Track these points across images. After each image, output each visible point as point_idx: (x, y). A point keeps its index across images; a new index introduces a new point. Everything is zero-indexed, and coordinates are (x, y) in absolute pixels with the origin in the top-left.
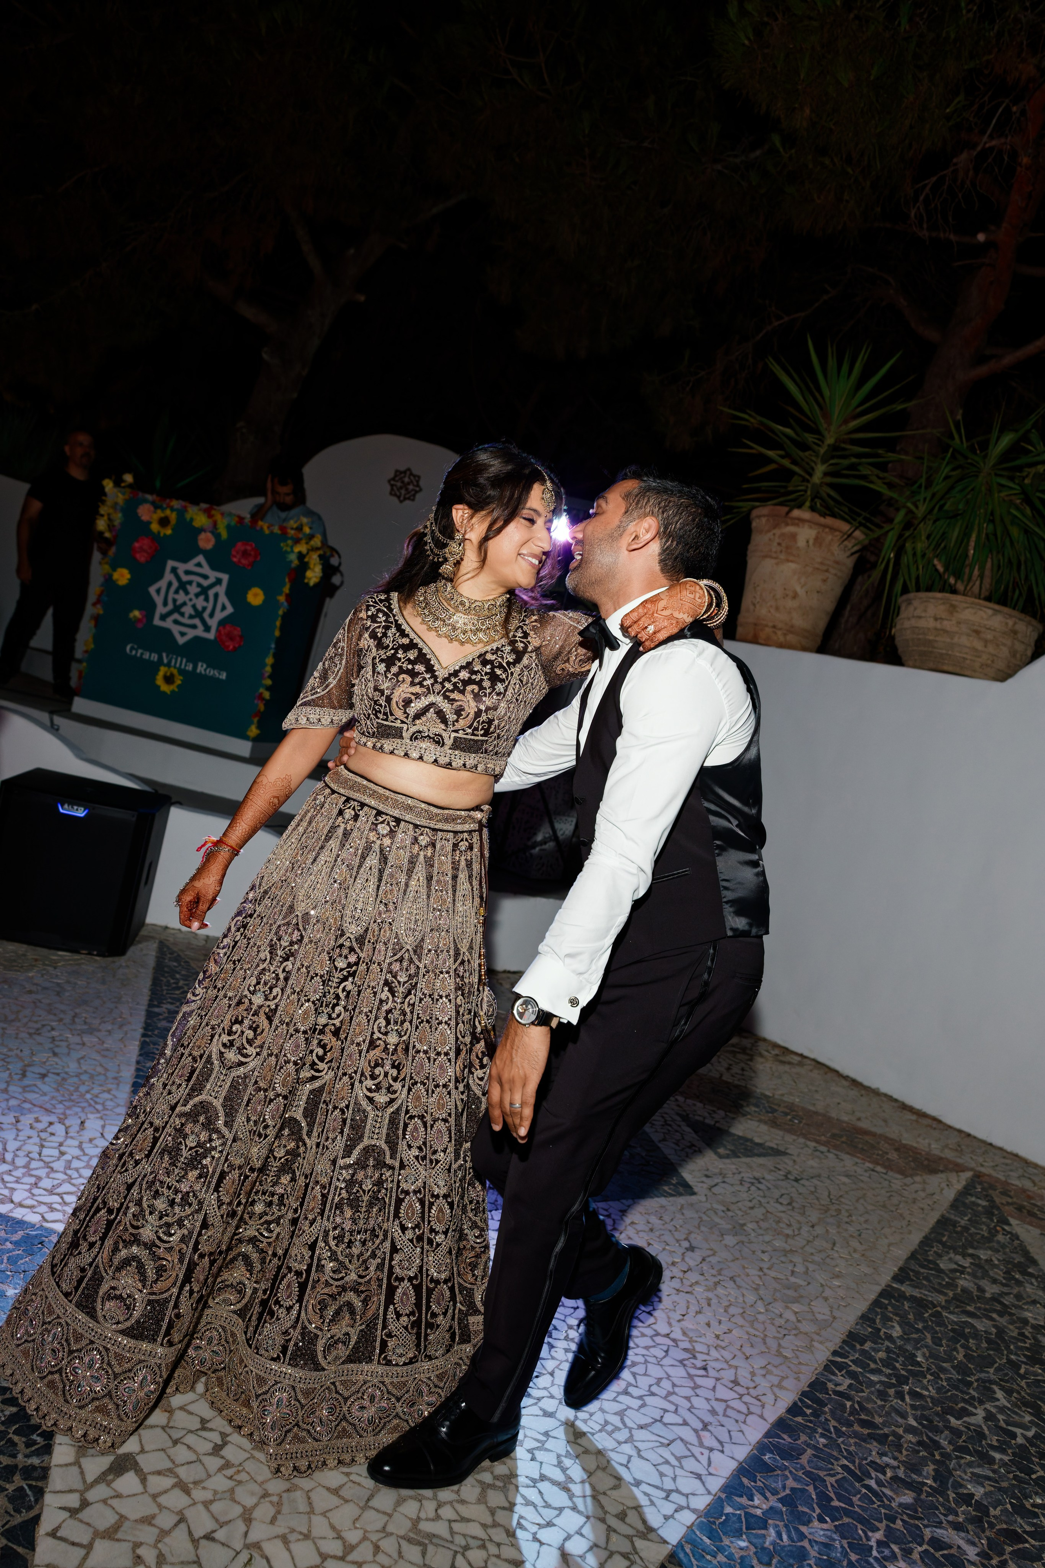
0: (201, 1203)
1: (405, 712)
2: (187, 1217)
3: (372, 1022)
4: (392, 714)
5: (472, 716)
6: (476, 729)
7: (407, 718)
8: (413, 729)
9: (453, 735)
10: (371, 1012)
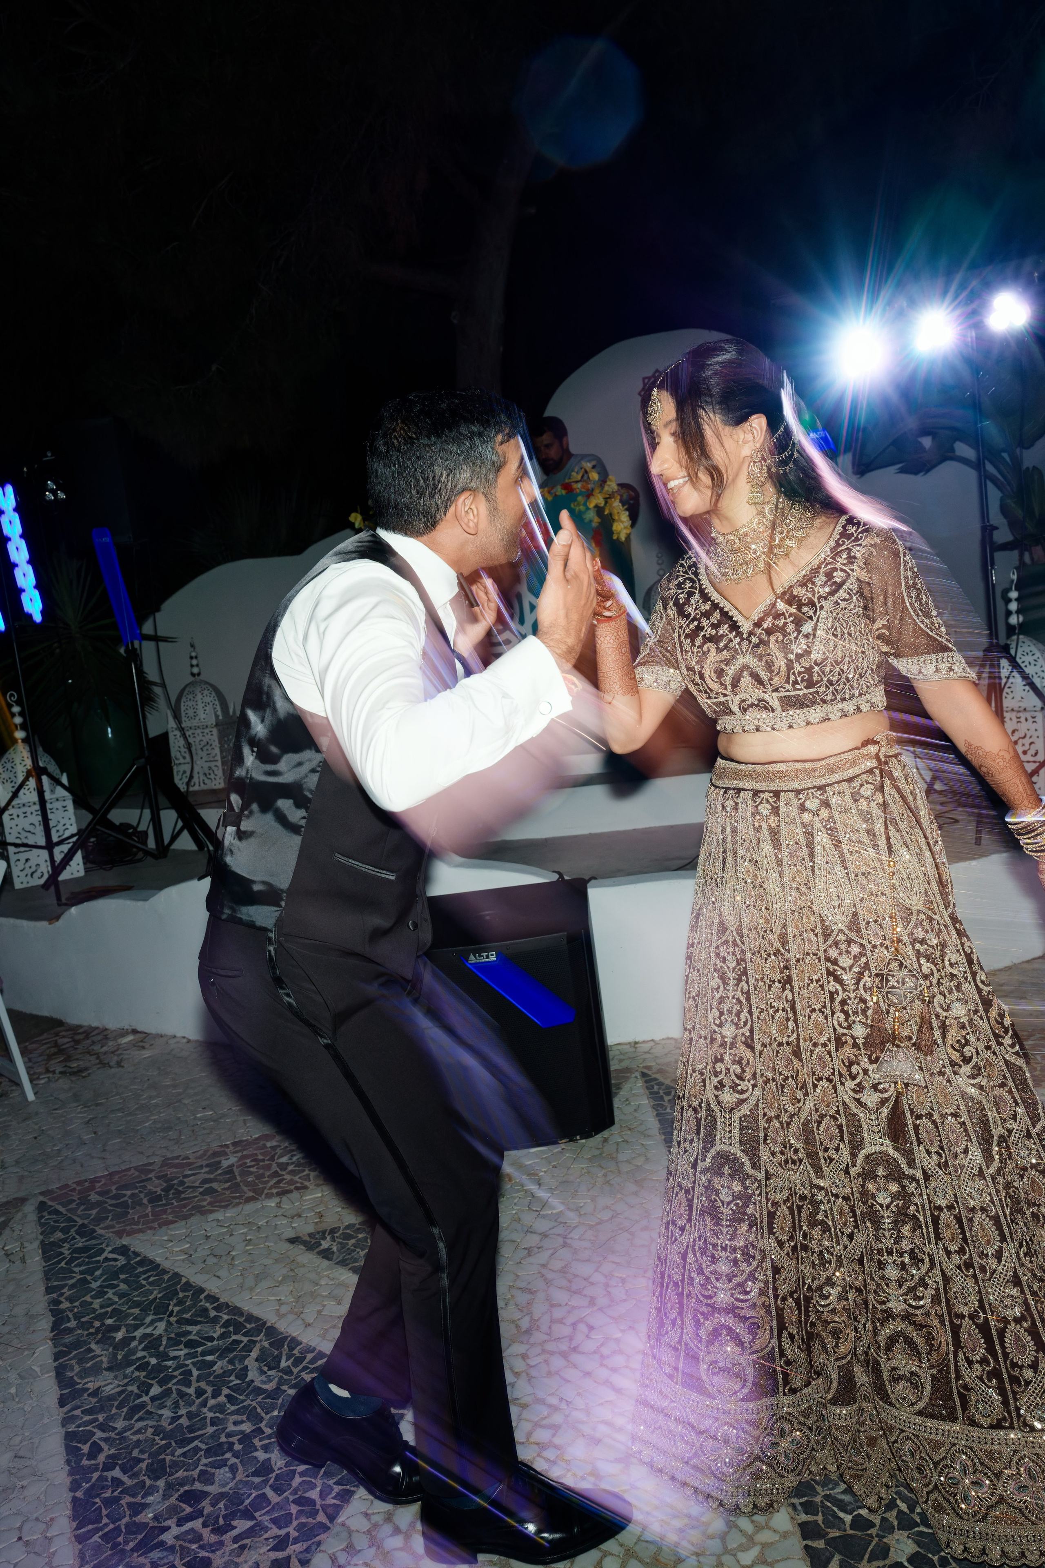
0: (762, 1251)
1: (722, 684)
2: (756, 1270)
3: (829, 1016)
4: (711, 690)
5: (784, 668)
6: (795, 682)
7: (726, 689)
8: (737, 699)
9: (776, 695)
10: (825, 1007)
